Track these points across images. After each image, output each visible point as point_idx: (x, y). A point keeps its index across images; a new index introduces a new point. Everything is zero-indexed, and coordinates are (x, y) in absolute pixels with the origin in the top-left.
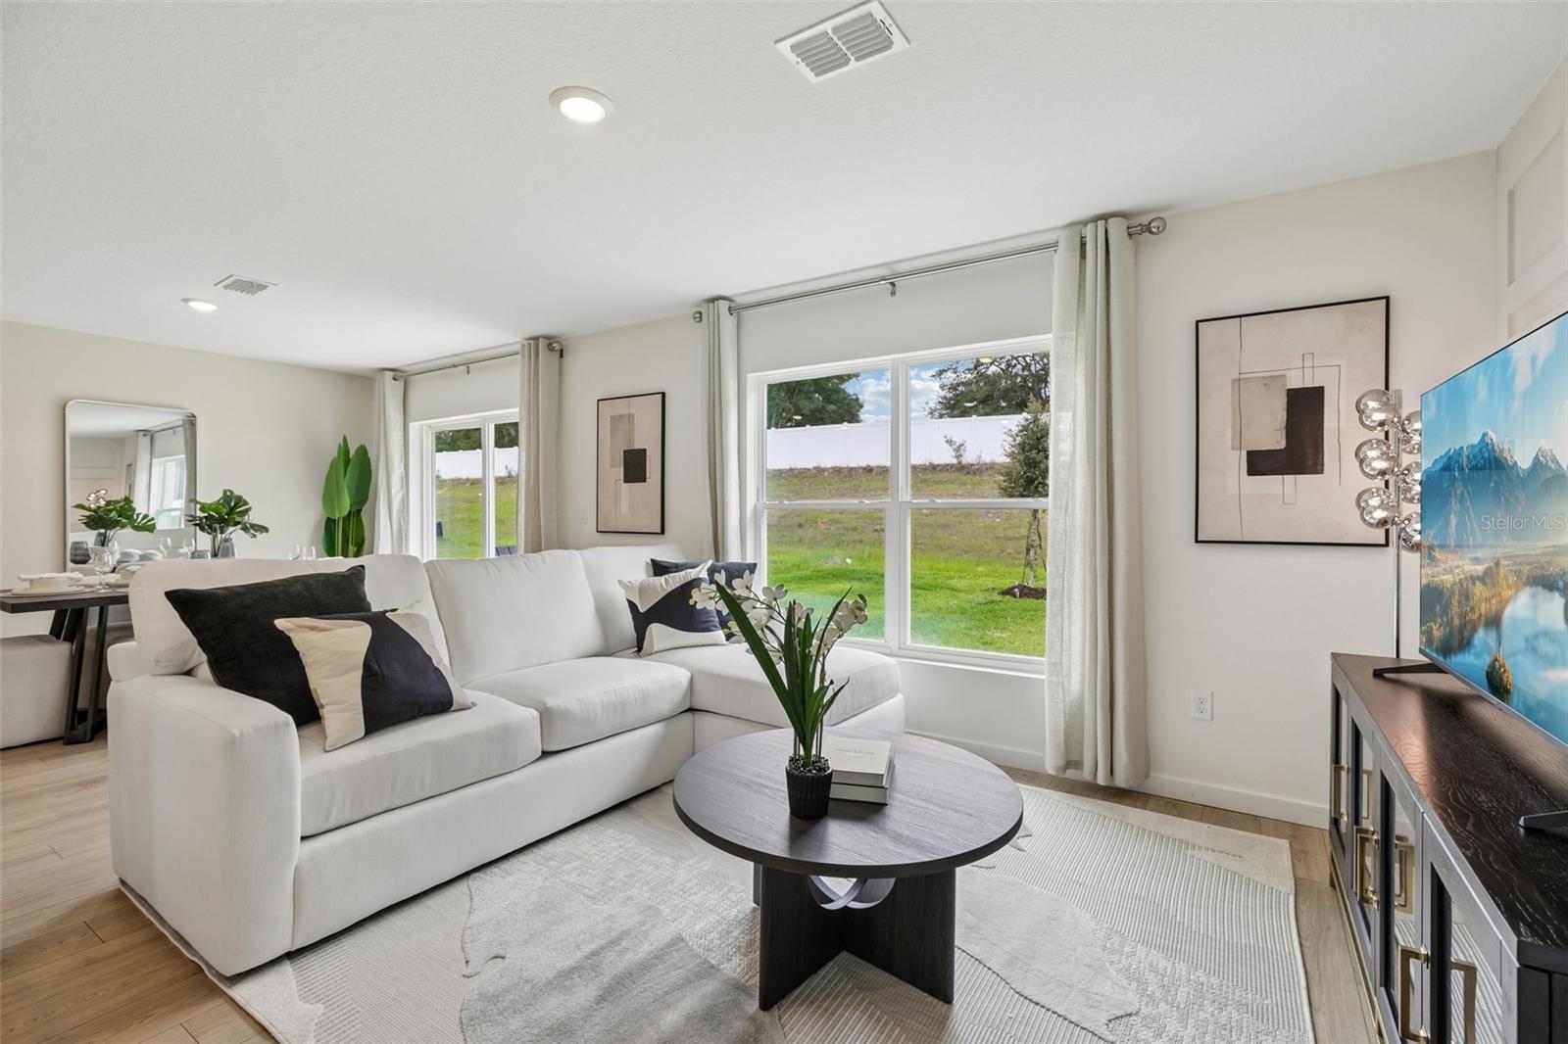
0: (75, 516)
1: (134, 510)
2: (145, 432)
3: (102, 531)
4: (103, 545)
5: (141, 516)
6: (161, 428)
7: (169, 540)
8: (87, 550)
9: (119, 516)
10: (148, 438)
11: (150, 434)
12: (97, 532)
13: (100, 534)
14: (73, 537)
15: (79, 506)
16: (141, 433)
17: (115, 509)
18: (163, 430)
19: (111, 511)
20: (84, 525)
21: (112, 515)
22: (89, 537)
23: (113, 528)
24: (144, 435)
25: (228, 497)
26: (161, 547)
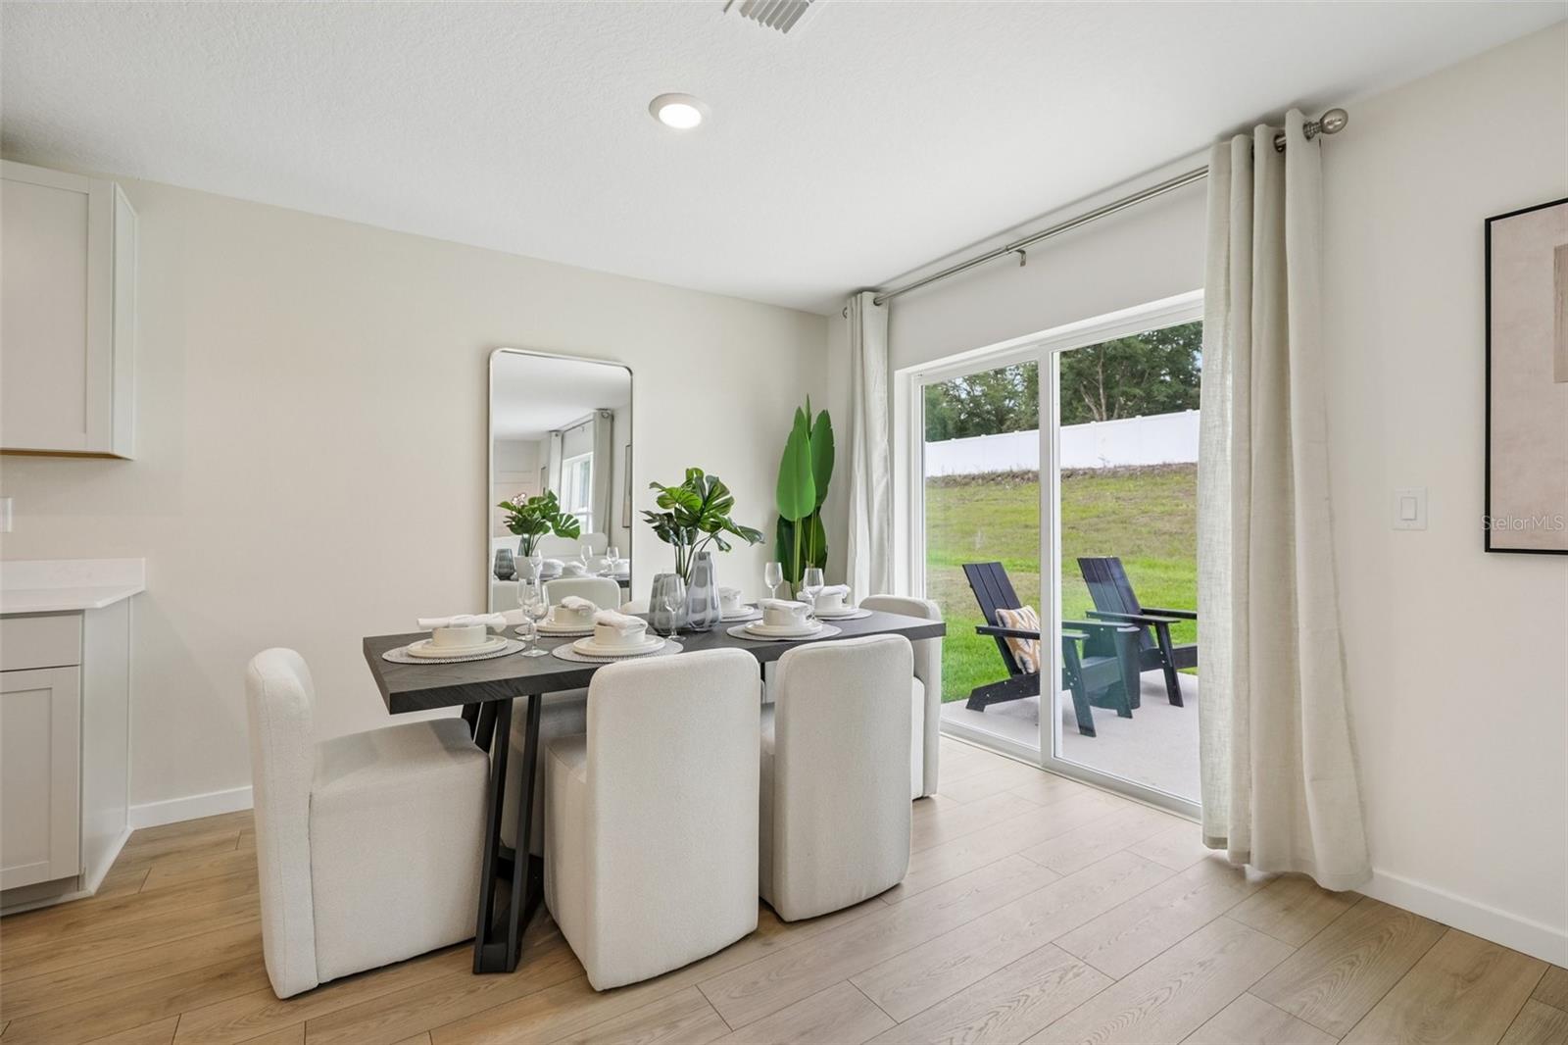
0: (500, 517)
1: (557, 509)
2: (557, 432)
3: (526, 536)
4: (527, 555)
5: (564, 518)
6: (571, 426)
7: (590, 548)
8: (511, 560)
9: (543, 517)
10: (560, 438)
11: (560, 434)
12: (520, 536)
13: (524, 541)
14: (497, 545)
15: (505, 505)
16: (554, 433)
17: (539, 508)
18: (574, 428)
19: (534, 511)
20: (508, 529)
21: (535, 517)
22: (512, 543)
23: (537, 533)
24: (557, 435)
25: (694, 479)
26: (583, 557)
